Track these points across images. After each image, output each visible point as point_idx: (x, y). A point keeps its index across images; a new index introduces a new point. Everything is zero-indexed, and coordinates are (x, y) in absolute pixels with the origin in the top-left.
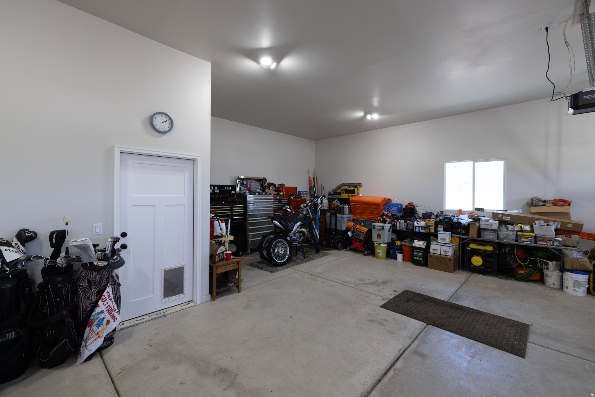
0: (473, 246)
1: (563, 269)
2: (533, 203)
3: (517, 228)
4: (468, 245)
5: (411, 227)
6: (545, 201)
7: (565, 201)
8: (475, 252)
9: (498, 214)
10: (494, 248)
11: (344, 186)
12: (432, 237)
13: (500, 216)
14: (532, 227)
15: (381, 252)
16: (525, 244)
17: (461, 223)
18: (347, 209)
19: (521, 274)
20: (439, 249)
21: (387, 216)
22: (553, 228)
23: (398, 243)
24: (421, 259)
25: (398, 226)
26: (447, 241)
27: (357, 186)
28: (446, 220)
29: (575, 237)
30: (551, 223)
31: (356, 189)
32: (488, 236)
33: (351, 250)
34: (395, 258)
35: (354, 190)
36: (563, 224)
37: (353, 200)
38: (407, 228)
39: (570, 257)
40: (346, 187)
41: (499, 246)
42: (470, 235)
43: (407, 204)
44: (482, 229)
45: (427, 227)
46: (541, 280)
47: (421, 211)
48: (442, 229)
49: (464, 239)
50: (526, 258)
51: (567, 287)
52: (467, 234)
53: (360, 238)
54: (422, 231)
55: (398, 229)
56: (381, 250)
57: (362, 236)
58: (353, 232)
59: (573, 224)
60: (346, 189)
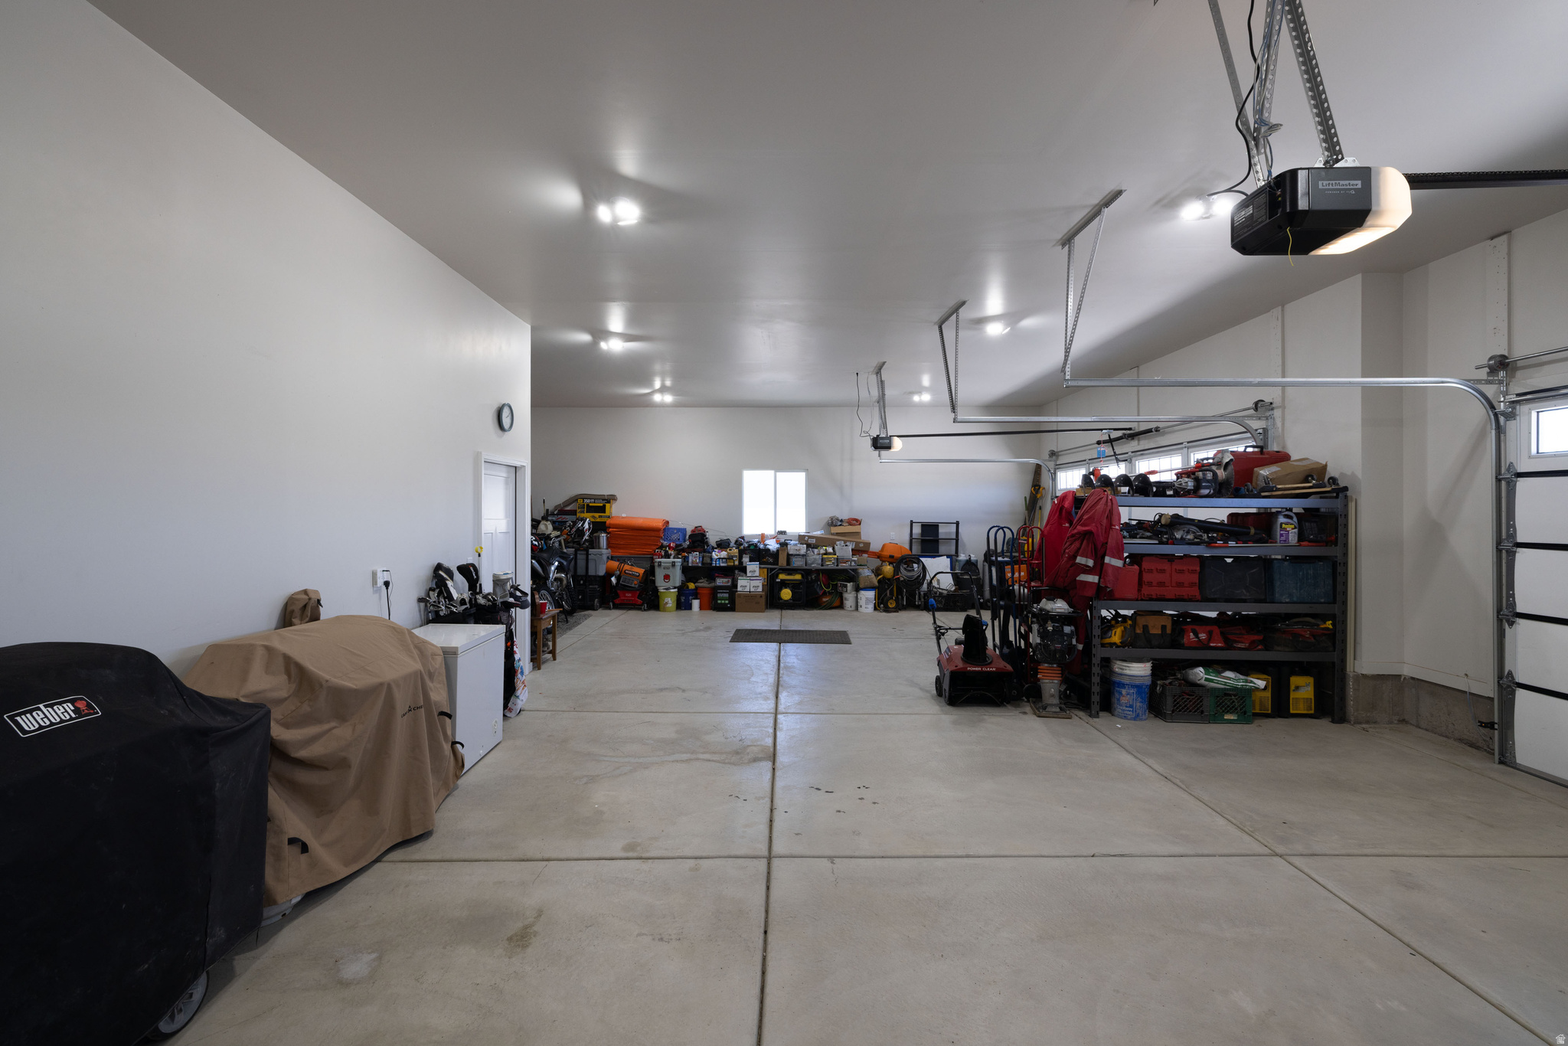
0: (782, 576)
1: (857, 589)
2: (833, 522)
3: (822, 551)
4: (777, 577)
5: (709, 561)
6: (841, 521)
7: (857, 520)
8: (784, 584)
9: (804, 536)
10: (803, 576)
11: (583, 499)
12: (736, 572)
13: (806, 538)
14: (833, 549)
15: (670, 602)
16: (829, 567)
17: (769, 550)
18: (605, 538)
19: (825, 602)
20: (748, 585)
21: (670, 548)
22: (850, 548)
23: (692, 586)
24: (727, 602)
25: (690, 561)
26: (757, 574)
27: (610, 499)
28: (752, 547)
29: (865, 555)
30: (848, 543)
31: (608, 505)
32: (797, 563)
33: (617, 607)
34: (689, 607)
35: (604, 506)
36: (857, 544)
37: (613, 525)
38: (703, 563)
39: (863, 575)
40: (587, 501)
41: (806, 572)
42: (780, 564)
43: (693, 528)
44: (792, 555)
45: (730, 558)
46: (841, 606)
47: (712, 538)
48: (748, 559)
49: (772, 569)
50: (829, 584)
51: (861, 606)
52: (776, 562)
53: (633, 585)
54: (722, 565)
55: (690, 565)
56: (669, 599)
57: (636, 582)
58: (618, 578)
59: (863, 543)
60: (588, 505)
